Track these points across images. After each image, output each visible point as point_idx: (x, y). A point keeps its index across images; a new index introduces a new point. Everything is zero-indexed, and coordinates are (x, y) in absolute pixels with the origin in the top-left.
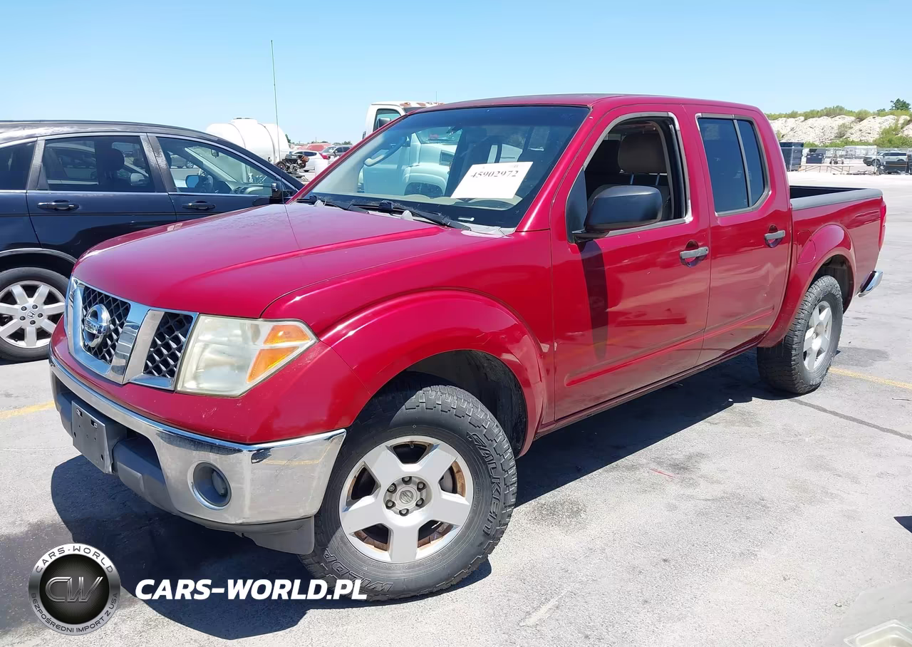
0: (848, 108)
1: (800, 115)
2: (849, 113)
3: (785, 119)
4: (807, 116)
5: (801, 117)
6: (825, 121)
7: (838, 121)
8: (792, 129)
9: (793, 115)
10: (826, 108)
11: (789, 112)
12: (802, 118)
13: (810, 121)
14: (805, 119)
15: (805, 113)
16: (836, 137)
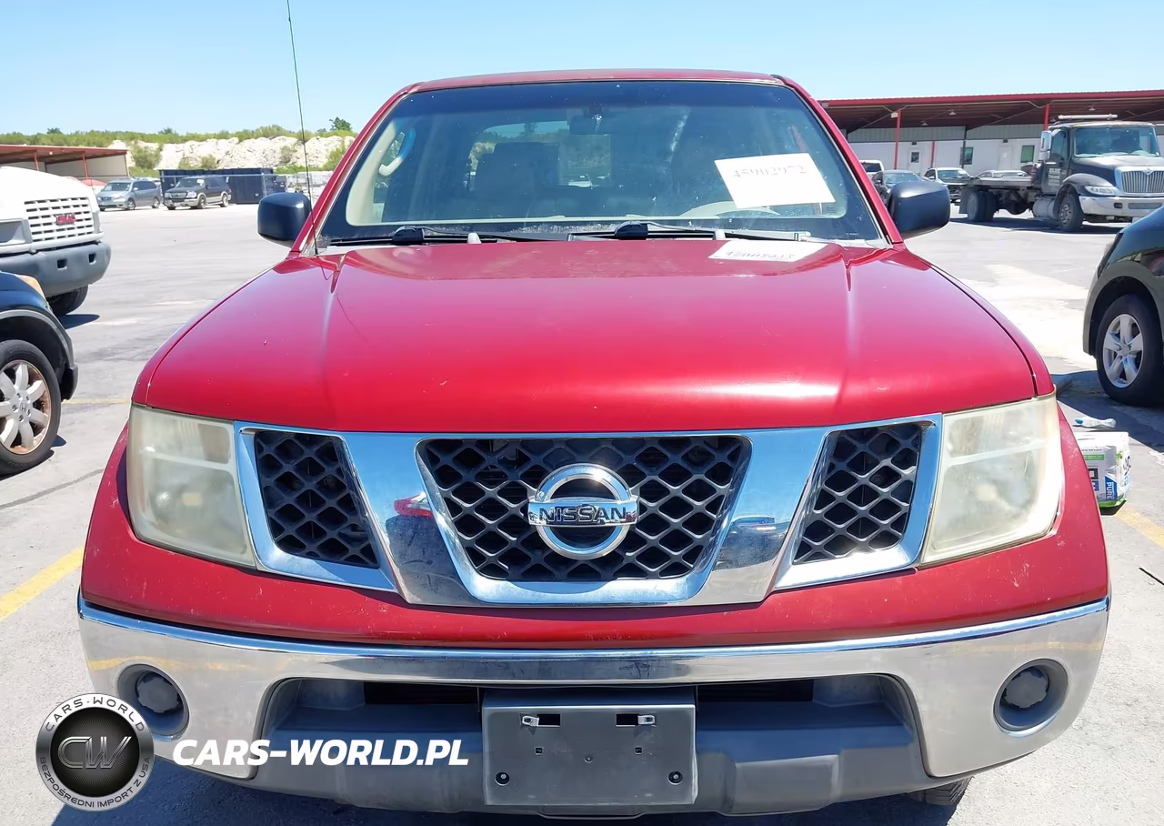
0: (286, 127)
1: (233, 136)
2: (289, 134)
3: (215, 140)
4: (243, 136)
5: (234, 138)
6: (263, 143)
7: (279, 143)
8: (227, 153)
9: (224, 136)
10: (262, 128)
11: (217, 131)
12: (236, 140)
13: (247, 143)
14: (240, 141)
15: (237, 133)
16: (281, 162)
